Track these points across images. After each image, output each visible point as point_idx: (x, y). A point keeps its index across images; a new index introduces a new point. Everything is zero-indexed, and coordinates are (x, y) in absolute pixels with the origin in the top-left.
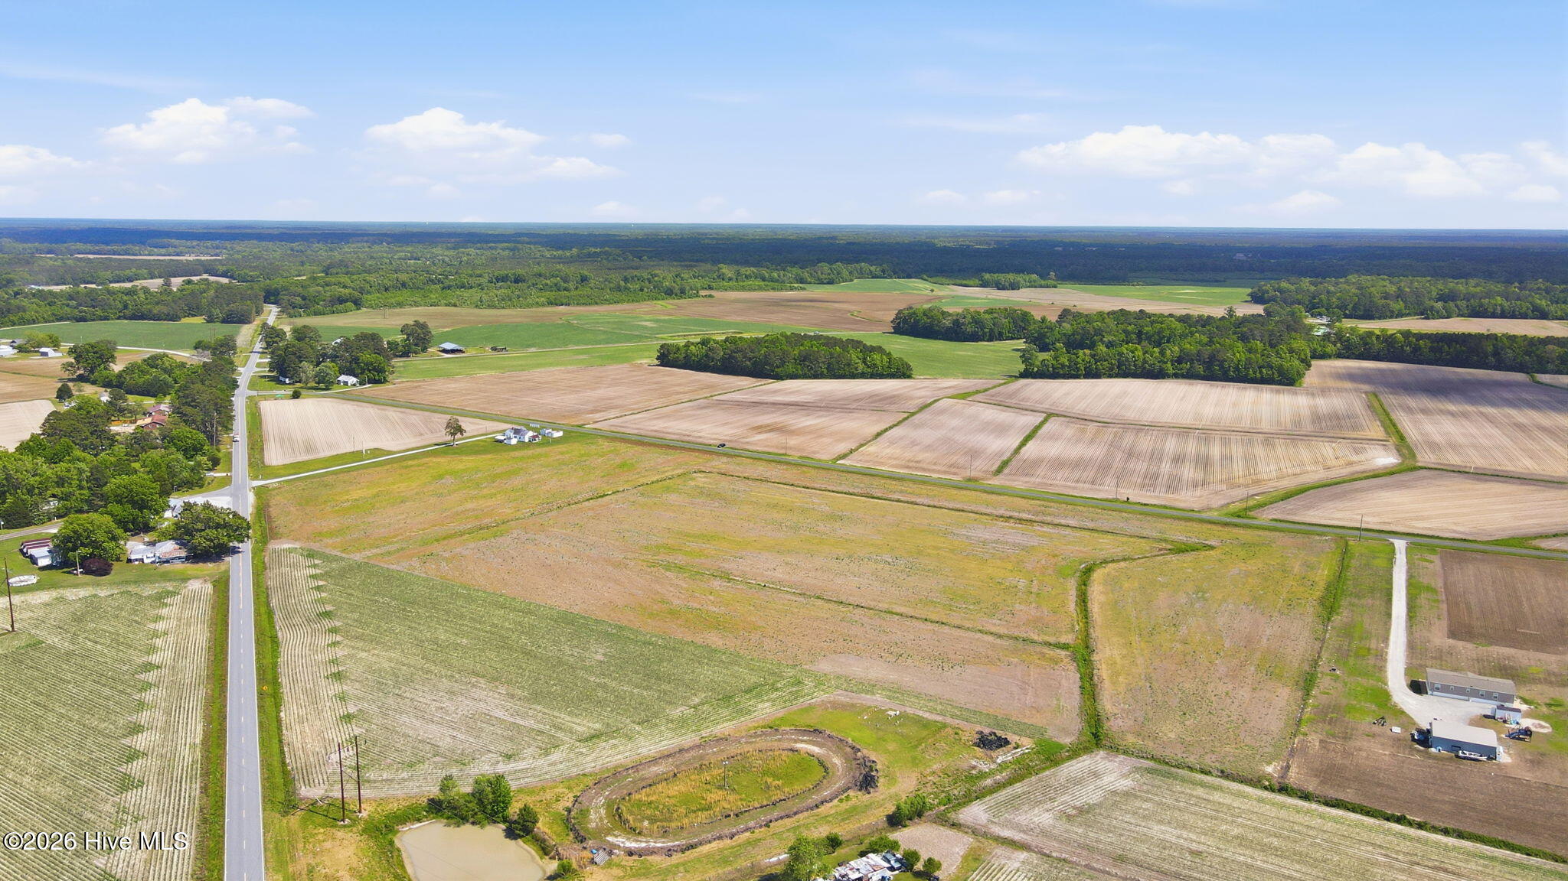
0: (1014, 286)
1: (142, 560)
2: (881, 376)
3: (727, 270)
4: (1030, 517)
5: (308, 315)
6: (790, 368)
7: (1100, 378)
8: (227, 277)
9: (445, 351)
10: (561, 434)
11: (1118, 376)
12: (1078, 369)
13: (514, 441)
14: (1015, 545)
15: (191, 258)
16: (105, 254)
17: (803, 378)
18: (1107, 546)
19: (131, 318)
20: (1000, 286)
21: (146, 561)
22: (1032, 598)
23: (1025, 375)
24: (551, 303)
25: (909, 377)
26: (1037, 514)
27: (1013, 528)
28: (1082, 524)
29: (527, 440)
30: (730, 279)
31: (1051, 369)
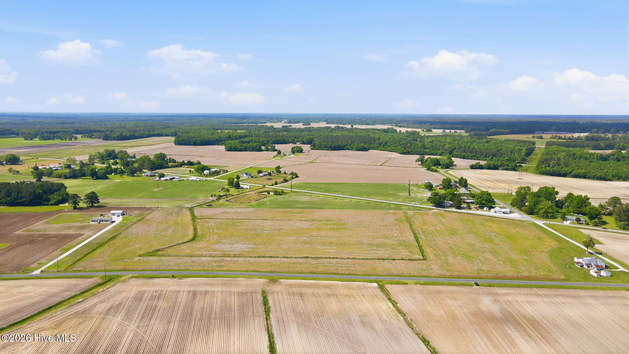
4: (225, 259)
14: (224, 243)
18: (186, 249)
22: (211, 227)
26: (222, 261)
27: (231, 251)
28: (199, 258)
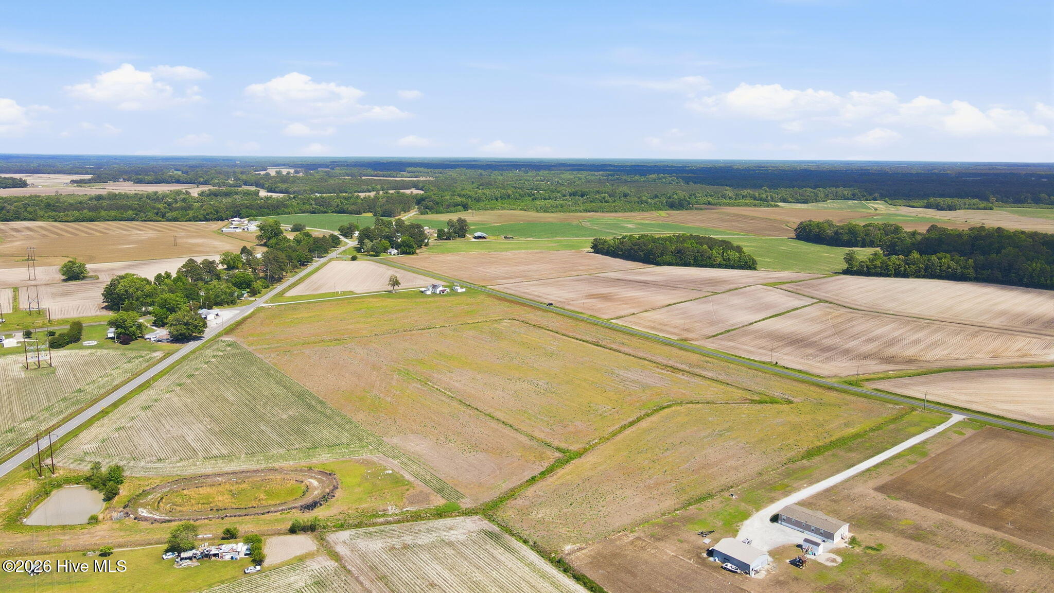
0: (951, 208)
1: (150, 339)
2: (733, 267)
3: (729, 192)
4: (686, 367)
5: (432, 213)
6: (667, 257)
7: (908, 278)
8: (423, 190)
9: (475, 238)
10: (464, 290)
11: (924, 277)
12: (888, 270)
13: (429, 293)
14: (642, 385)
15: (422, 179)
16: (379, 177)
17: (676, 266)
19: (339, 213)
20: (939, 208)
21: (152, 339)
23: (846, 272)
24: (586, 211)
25: (754, 269)
27: (660, 374)
28: (715, 377)
29: (438, 292)
30: (730, 198)
31: (865, 269)
